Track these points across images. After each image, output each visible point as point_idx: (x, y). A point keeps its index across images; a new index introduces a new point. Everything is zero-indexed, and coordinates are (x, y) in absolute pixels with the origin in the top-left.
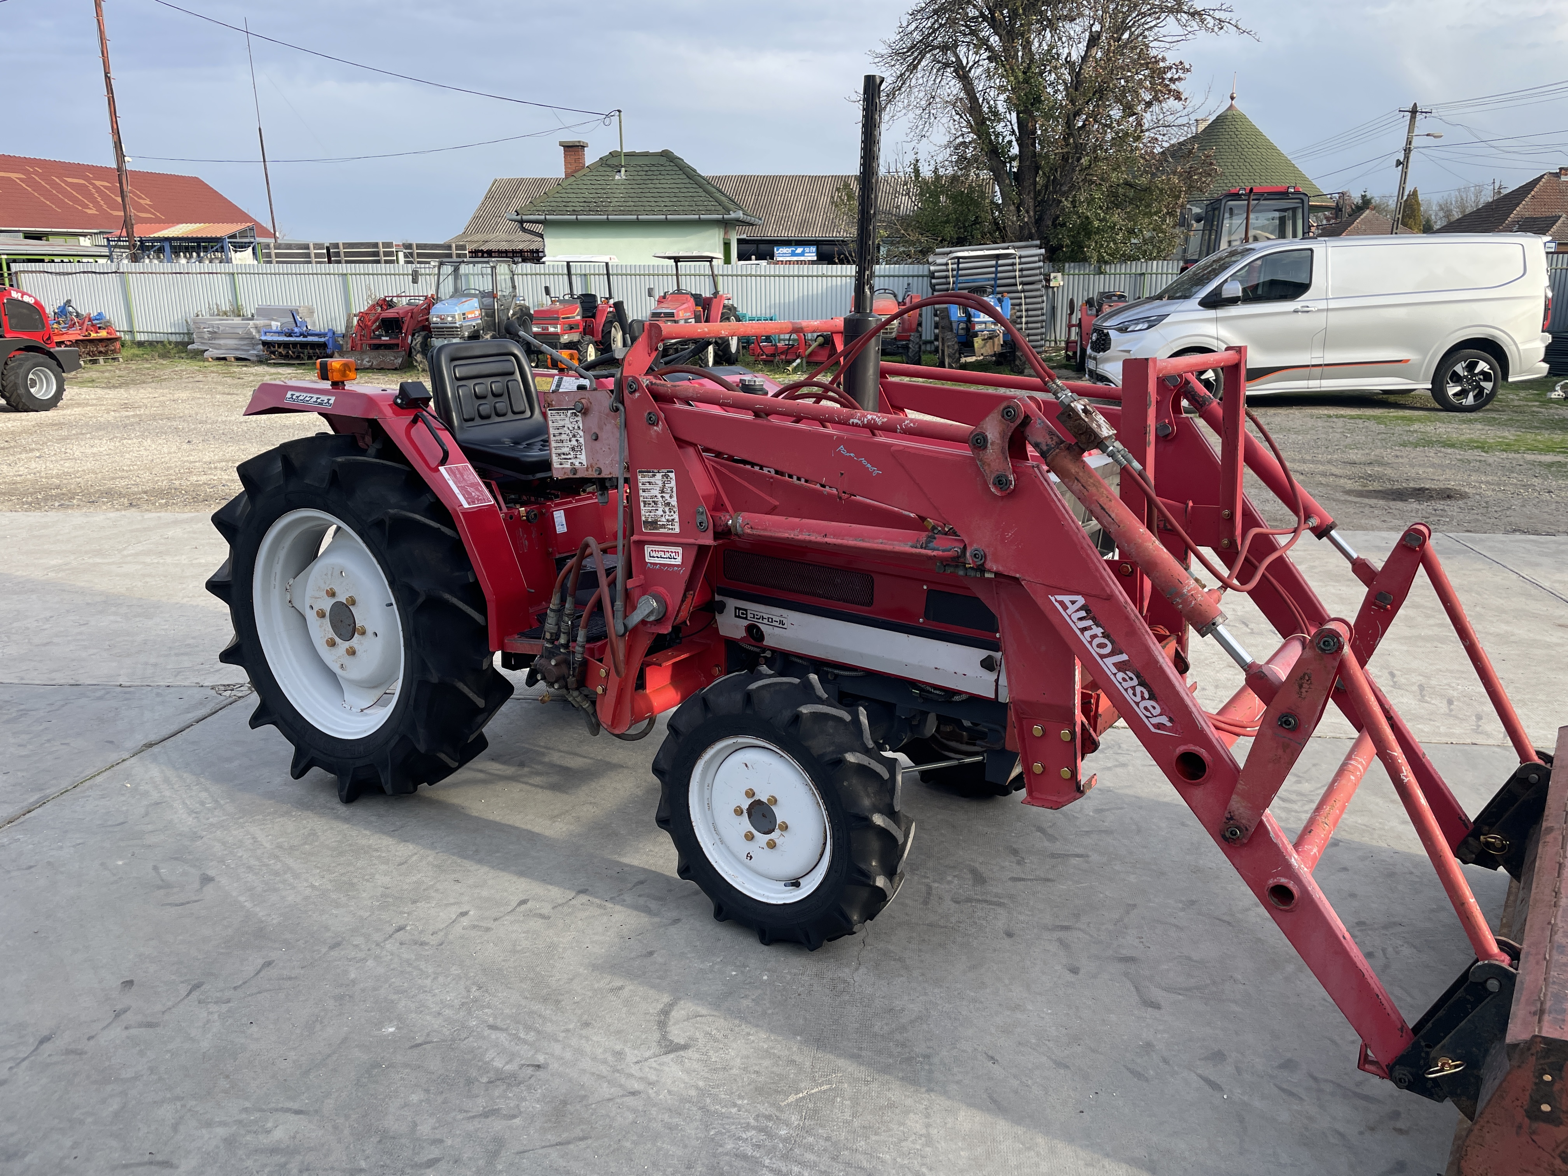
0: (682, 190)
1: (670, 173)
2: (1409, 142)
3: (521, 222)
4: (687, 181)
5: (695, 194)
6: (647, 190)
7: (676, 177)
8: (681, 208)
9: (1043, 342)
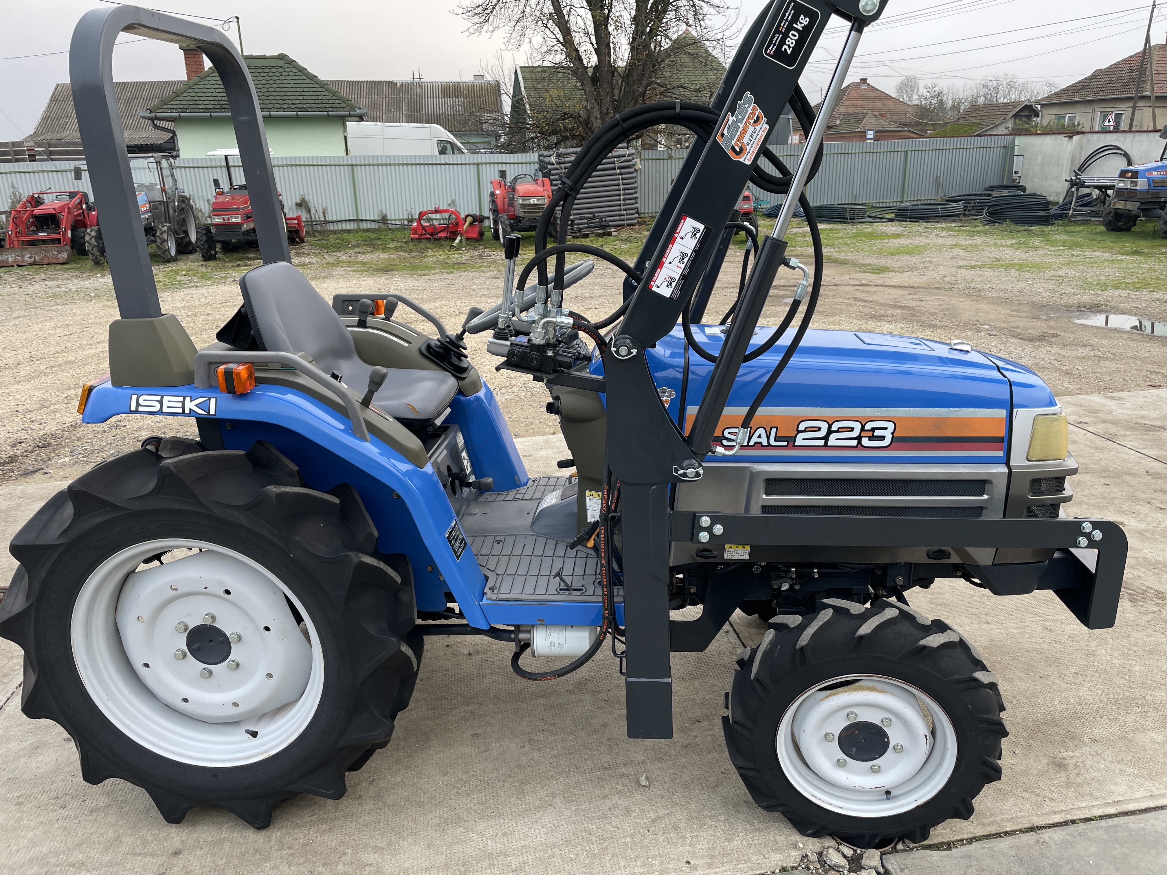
0: (305, 90)
1: (291, 74)
3: (152, 120)
4: (308, 81)
5: (319, 93)
6: (273, 90)
7: (297, 78)
8: (308, 106)
9: (637, 215)
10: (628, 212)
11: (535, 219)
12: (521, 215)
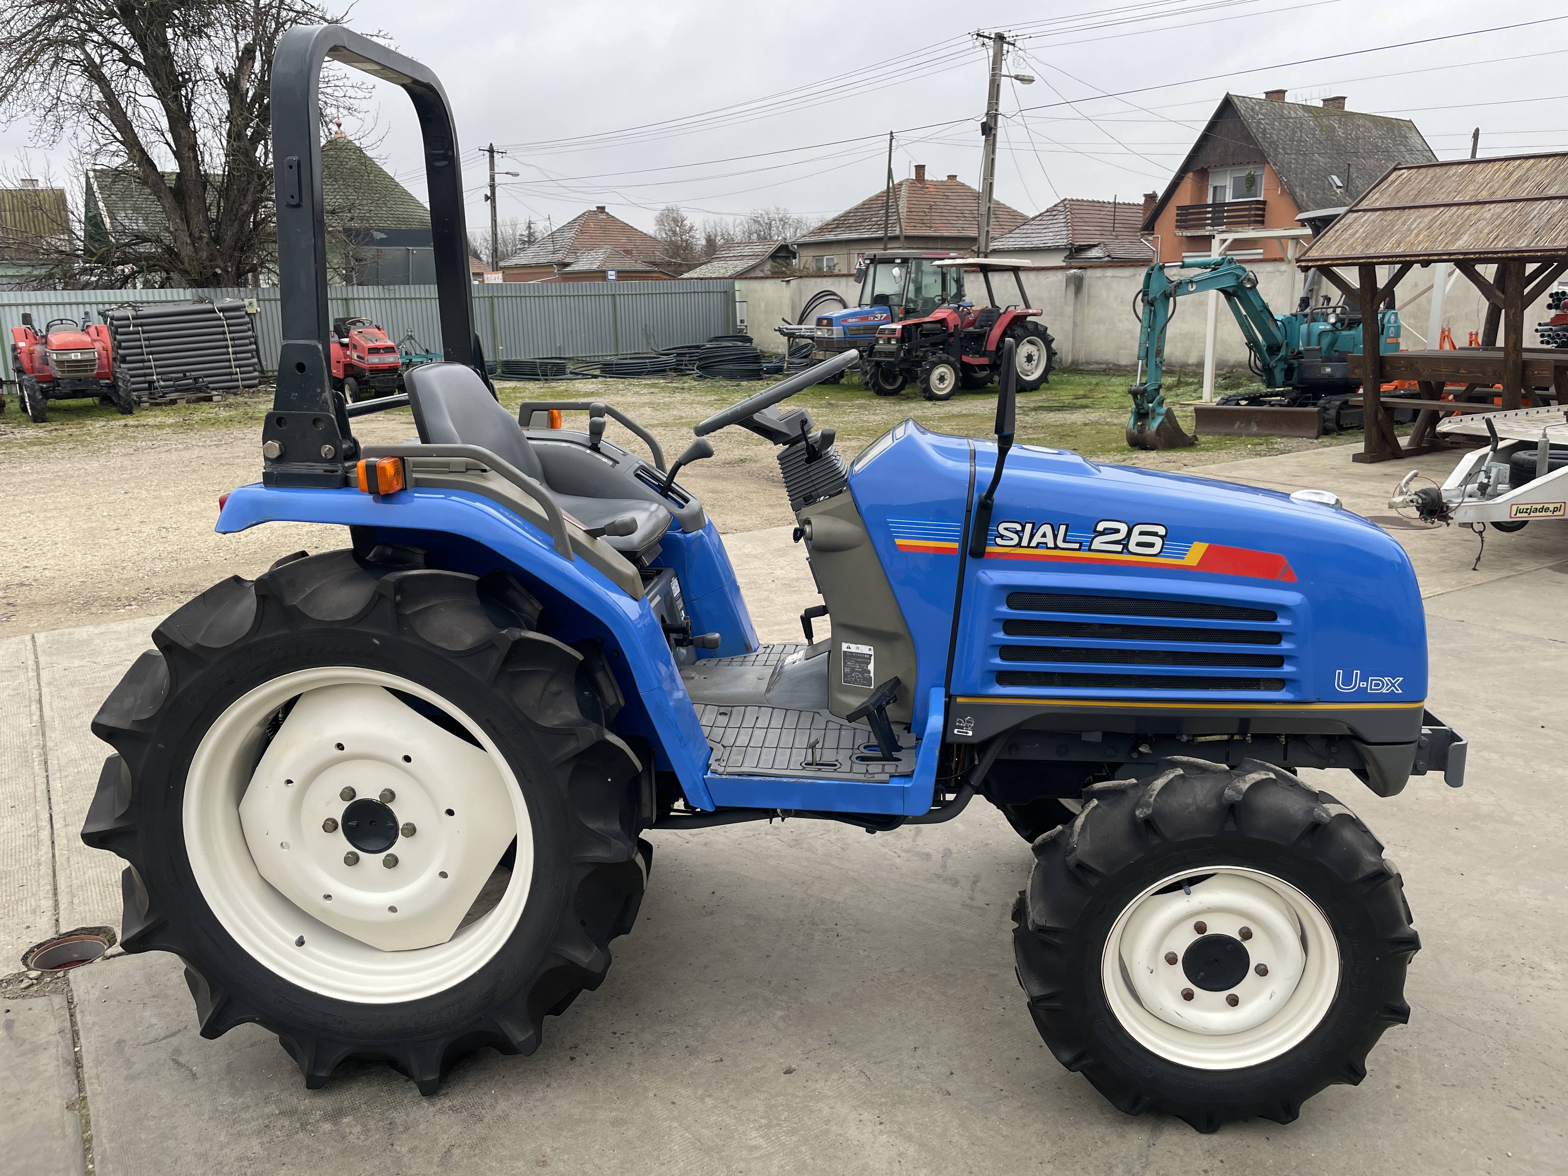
2: (492, 179)
9: (256, 374)
10: (243, 369)
11: (80, 380)
12: (59, 375)
